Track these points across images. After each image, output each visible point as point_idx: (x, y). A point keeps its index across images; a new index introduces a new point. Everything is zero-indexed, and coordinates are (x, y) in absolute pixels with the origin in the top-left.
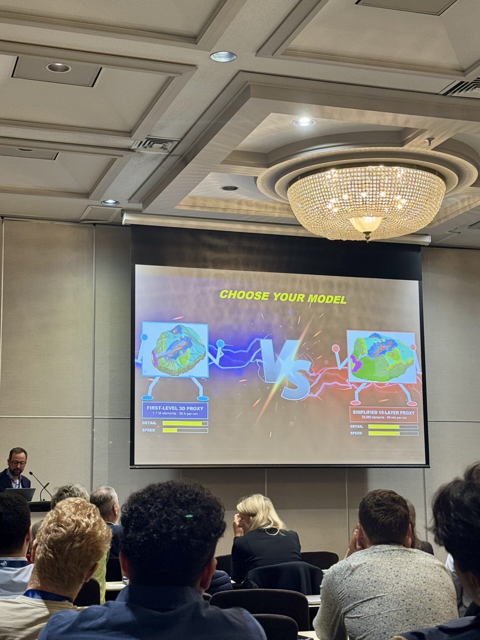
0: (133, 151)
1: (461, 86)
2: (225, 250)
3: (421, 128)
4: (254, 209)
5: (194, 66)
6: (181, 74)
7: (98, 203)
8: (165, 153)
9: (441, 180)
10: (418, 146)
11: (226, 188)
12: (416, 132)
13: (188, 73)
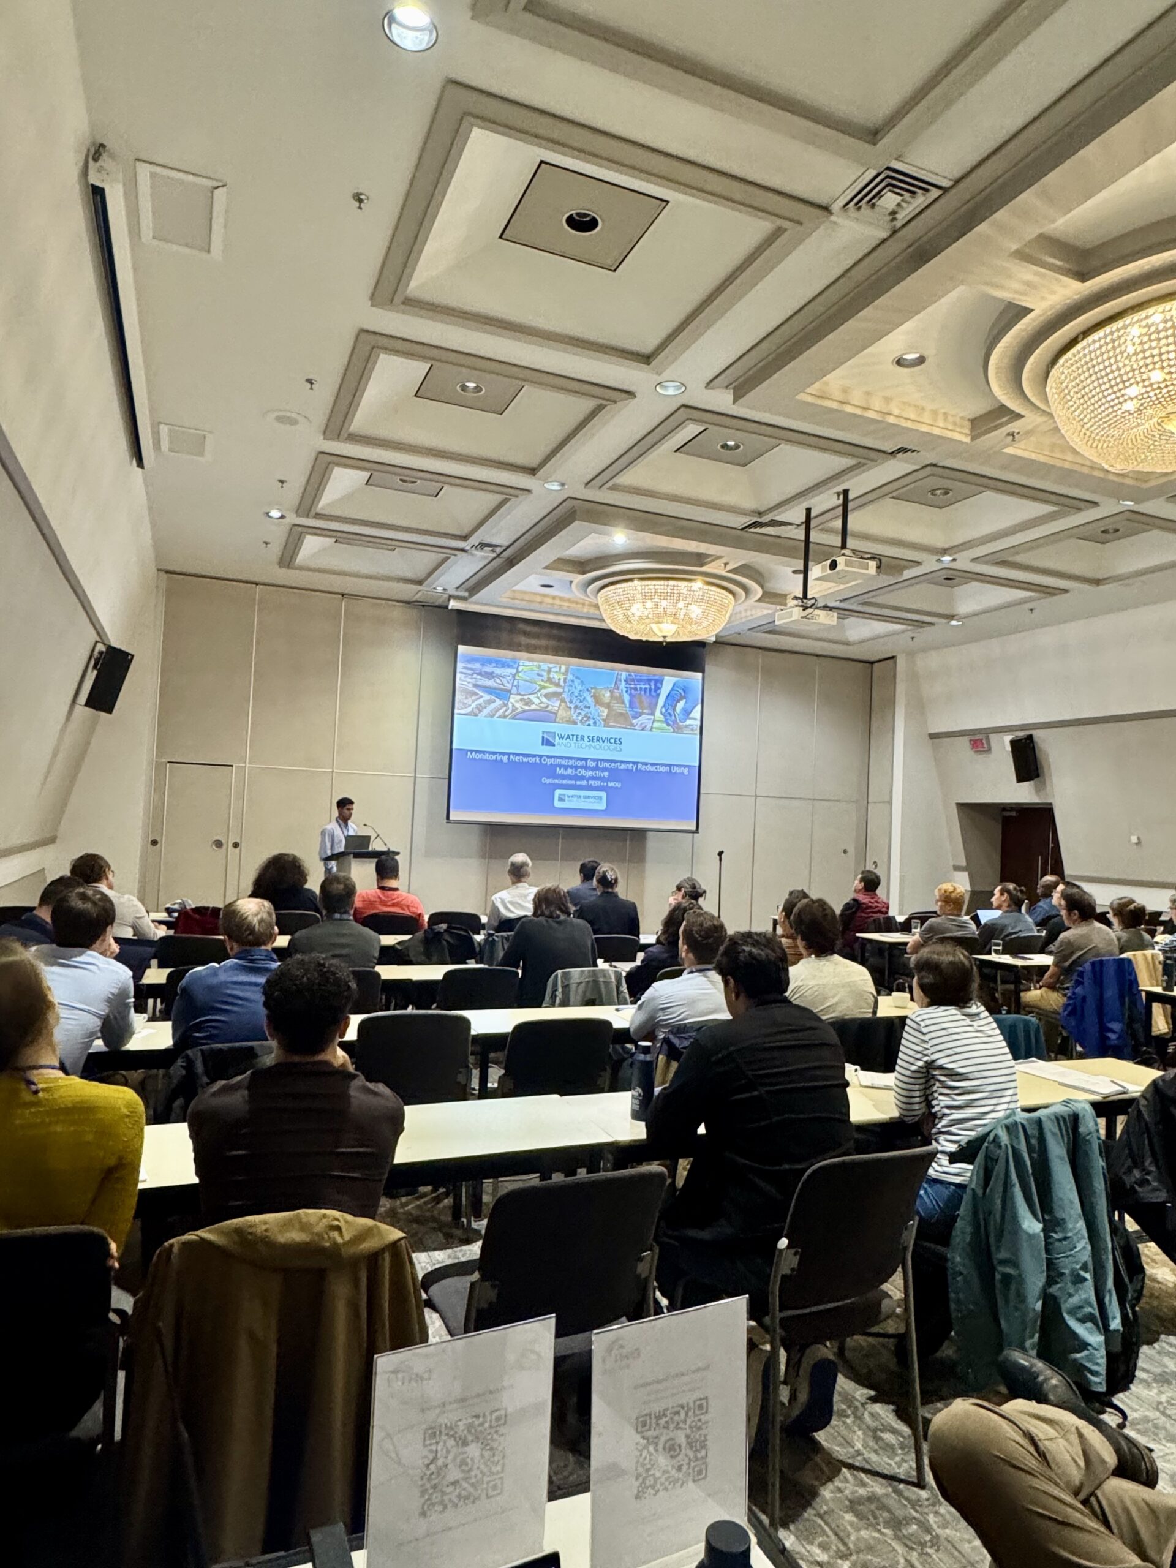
0: (466, 552)
1: (756, 524)
2: (537, 636)
3: (719, 554)
4: (566, 604)
5: (529, 491)
6: (517, 496)
7: (429, 589)
8: (494, 555)
9: (731, 596)
10: (715, 568)
11: (543, 586)
12: (714, 557)
13: (523, 496)
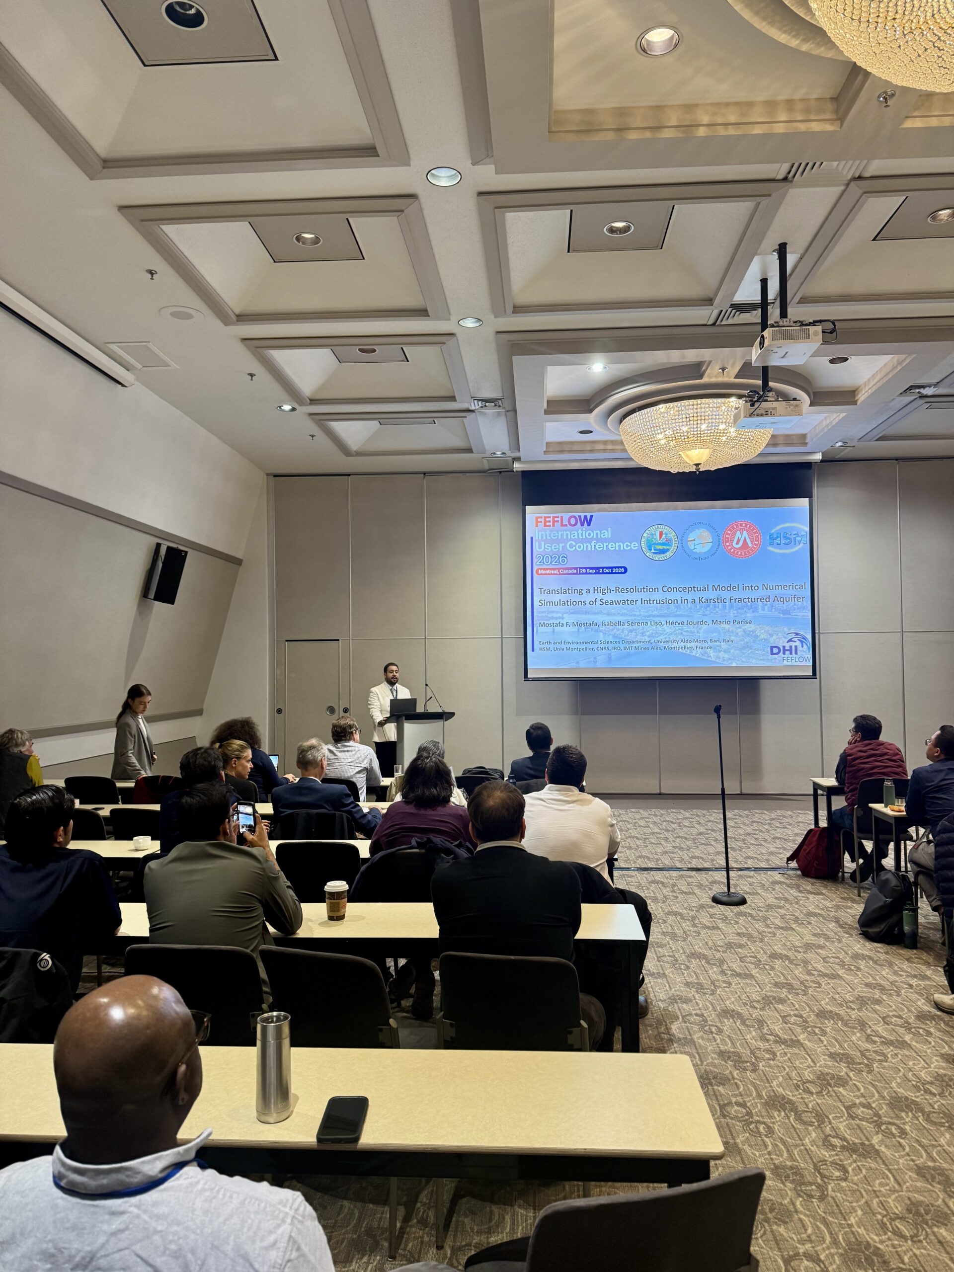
0: (473, 411)
1: (724, 314)
3: (705, 359)
5: (452, 334)
6: (444, 343)
7: (488, 454)
8: (503, 409)
10: (716, 376)
11: (582, 432)
12: (706, 364)
13: (451, 341)
